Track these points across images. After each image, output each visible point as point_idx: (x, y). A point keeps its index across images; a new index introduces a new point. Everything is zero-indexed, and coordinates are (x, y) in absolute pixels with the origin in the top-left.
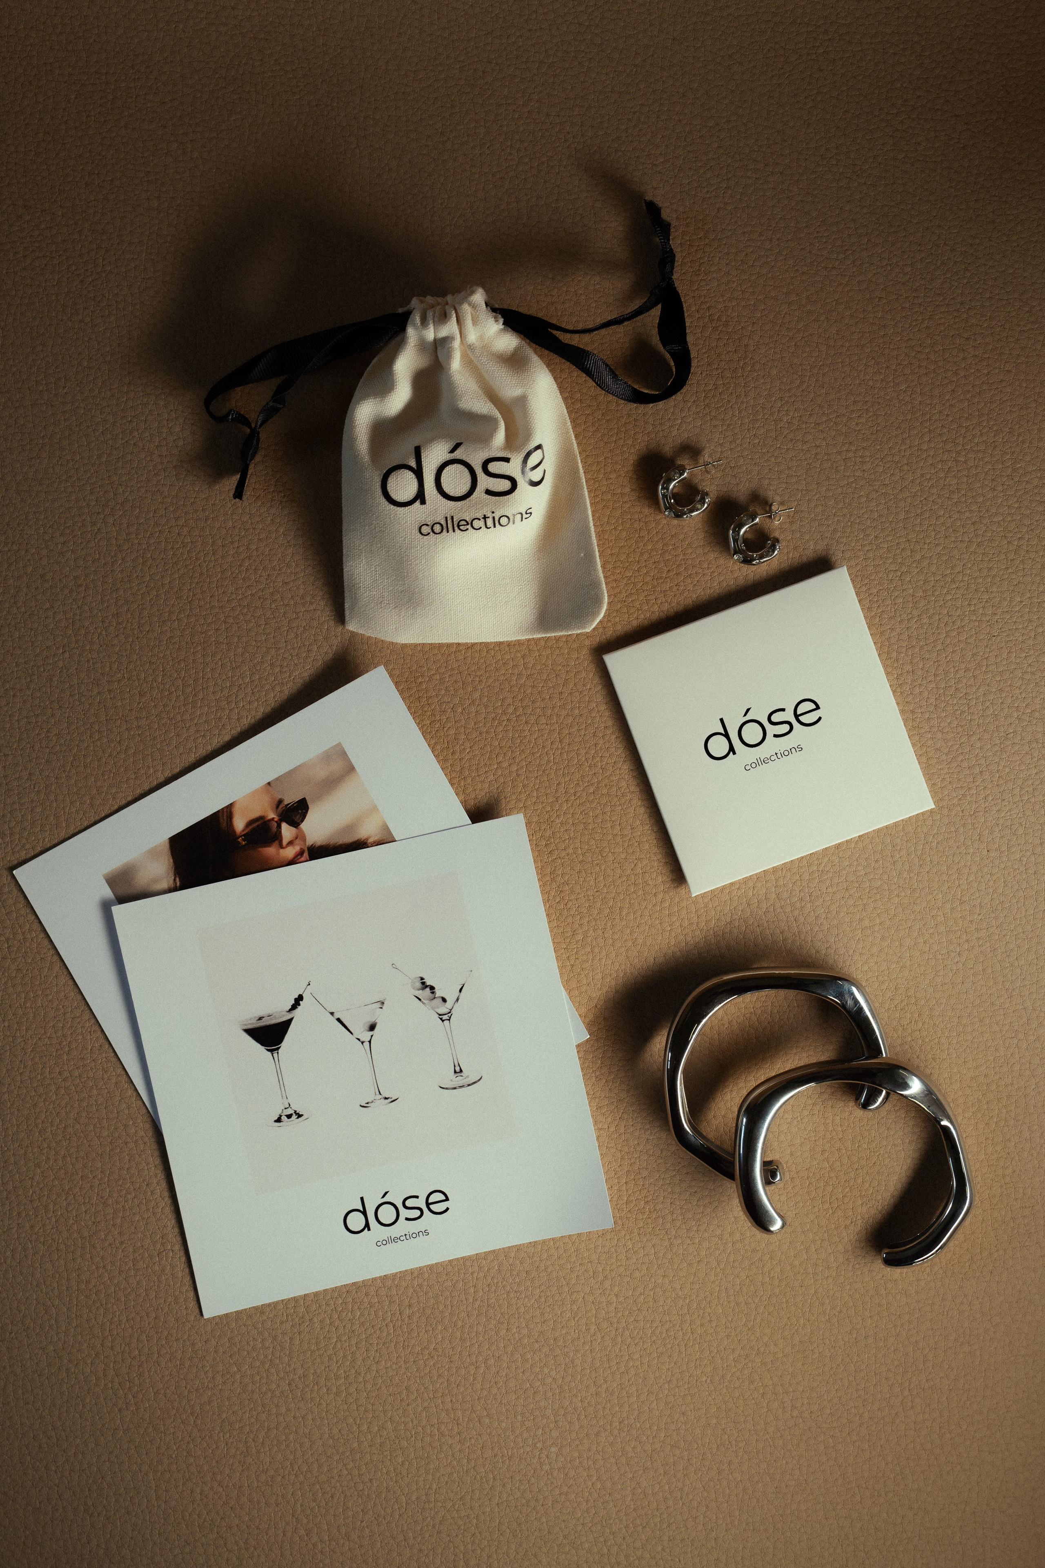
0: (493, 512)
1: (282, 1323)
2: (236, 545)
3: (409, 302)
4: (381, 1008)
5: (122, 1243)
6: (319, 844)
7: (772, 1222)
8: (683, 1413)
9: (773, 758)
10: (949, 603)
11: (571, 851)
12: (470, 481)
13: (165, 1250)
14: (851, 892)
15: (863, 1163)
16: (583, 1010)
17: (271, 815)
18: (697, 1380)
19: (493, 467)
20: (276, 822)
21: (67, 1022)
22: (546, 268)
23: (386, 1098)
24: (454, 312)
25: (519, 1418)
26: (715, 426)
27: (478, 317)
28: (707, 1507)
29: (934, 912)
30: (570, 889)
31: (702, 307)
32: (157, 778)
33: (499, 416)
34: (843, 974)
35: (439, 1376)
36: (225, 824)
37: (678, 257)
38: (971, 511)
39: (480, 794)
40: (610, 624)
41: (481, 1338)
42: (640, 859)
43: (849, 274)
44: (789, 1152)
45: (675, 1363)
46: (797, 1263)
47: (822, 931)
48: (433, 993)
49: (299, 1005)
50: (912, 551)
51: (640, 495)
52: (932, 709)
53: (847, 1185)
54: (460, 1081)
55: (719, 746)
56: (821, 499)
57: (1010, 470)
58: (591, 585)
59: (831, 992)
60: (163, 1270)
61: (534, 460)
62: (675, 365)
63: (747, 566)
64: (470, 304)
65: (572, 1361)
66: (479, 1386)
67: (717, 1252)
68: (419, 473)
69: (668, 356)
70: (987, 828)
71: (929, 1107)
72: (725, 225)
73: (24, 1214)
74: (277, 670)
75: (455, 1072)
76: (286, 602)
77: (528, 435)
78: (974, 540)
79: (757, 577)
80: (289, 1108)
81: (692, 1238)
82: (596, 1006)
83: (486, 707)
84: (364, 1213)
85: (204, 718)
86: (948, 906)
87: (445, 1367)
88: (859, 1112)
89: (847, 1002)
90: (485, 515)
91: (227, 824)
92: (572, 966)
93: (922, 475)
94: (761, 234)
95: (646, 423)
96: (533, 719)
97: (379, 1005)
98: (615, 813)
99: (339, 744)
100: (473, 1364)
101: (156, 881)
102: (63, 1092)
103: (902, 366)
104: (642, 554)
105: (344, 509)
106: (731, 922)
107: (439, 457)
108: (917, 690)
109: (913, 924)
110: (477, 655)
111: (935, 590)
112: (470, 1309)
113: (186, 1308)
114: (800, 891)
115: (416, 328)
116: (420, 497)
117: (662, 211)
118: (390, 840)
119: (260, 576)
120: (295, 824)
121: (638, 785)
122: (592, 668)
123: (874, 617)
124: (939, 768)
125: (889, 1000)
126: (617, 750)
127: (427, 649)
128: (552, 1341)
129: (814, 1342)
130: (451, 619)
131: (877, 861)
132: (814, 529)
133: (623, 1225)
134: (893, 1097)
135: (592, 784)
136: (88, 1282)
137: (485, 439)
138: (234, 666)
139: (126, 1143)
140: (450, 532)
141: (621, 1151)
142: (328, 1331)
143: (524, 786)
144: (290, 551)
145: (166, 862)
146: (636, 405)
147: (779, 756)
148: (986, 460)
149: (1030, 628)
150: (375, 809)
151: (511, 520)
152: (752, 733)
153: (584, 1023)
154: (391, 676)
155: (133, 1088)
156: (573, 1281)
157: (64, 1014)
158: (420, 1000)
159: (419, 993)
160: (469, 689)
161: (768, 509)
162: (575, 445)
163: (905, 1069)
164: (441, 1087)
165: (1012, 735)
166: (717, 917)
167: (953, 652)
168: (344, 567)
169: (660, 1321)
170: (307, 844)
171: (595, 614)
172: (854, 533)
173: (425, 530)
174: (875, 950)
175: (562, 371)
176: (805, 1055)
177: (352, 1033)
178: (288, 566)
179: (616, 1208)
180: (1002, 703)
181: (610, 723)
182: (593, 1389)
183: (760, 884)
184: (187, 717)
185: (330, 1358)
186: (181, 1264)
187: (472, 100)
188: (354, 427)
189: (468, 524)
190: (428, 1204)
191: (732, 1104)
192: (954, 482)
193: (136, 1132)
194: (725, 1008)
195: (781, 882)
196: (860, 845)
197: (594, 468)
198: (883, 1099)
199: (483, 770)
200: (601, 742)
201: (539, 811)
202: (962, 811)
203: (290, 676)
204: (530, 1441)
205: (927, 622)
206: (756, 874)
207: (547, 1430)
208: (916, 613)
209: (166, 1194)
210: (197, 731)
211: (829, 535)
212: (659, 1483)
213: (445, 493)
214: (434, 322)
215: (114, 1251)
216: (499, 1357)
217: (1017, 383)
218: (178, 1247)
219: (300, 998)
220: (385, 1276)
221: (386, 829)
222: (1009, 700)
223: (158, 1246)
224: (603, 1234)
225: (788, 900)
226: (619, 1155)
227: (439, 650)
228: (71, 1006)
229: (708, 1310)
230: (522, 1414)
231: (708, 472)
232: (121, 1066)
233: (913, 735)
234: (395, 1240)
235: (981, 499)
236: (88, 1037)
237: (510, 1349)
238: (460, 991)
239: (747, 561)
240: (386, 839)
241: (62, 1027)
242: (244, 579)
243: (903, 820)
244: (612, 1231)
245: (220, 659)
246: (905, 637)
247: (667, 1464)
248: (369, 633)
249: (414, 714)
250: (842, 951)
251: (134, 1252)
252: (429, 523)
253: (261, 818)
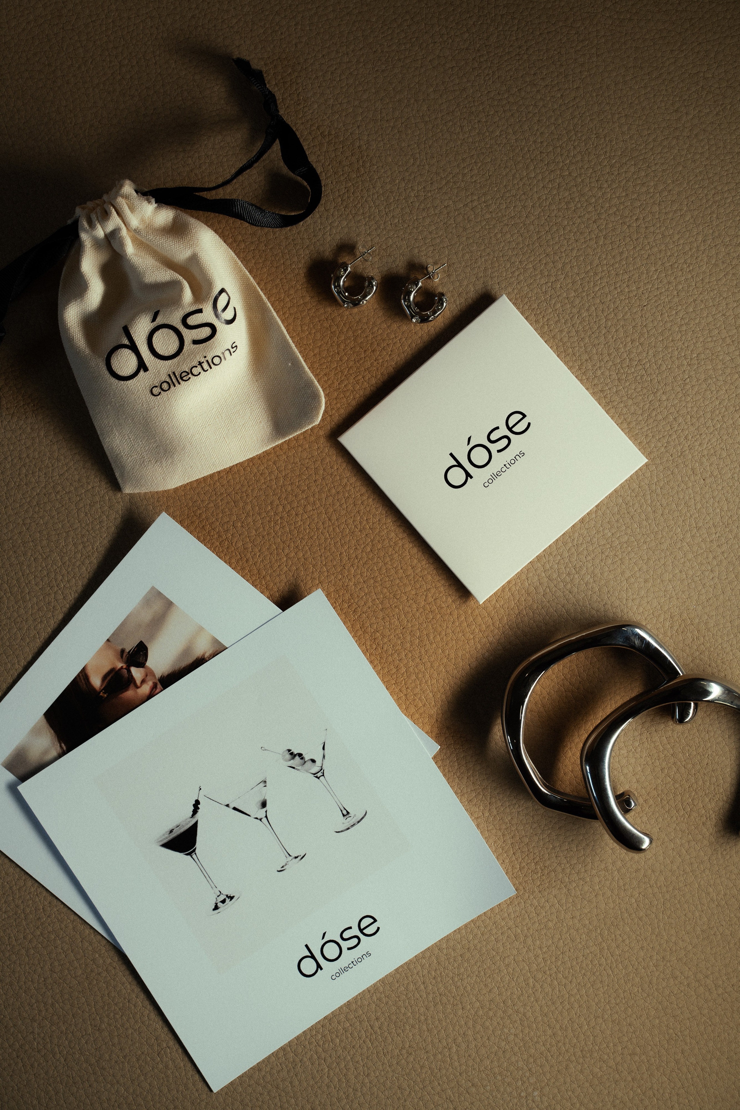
0: (205, 357)
1: (279, 1072)
2: (10, 459)
3: (74, 213)
4: (265, 786)
5: (125, 1057)
6: (166, 674)
7: (641, 842)
8: (630, 1025)
9: (503, 470)
10: (599, 293)
11: (370, 604)
12: (177, 339)
13: (162, 1049)
14: (607, 554)
15: (698, 767)
16: (428, 728)
17: (120, 665)
18: (630, 993)
19: (192, 321)
20: (125, 669)
21: (15, 894)
22: (175, 145)
23: (296, 858)
24: (112, 207)
25: (499, 1078)
26: (359, 221)
27: (133, 204)
28: (678, 1095)
29: (679, 545)
30: (381, 635)
31: (312, 129)
32: (16, 670)
33: (181, 278)
34: (625, 621)
35: (422, 1067)
36: (85, 686)
37: (278, 96)
38: (589, 213)
39: (281, 585)
40: (334, 411)
41: (444, 1024)
42: (428, 590)
43: (420, 58)
44: (635, 780)
45: (608, 986)
46: (675, 867)
47: (595, 593)
48: (302, 758)
49: (199, 808)
50: (553, 263)
51: (320, 299)
52: (616, 382)
53: (692, 790)
54: (350, 821)
55: (457, 476)
56: (466, 248)
57: (608, 167)
58: (306, 386)
59: (619, 639)
60: (167, 1067)
61: (222, 302)
62: (308, 184)
63: (426, 324)
64: (123, 197)
65: (524, 1015)
66: (456, 1064)
67: (608, 883)
68: (133, 347)
69: (299, 179)
70: (696, 462)
71: (732, 702)
72: (306, 55)
73: (36, 1064)
74: (80, 547)
75: (344, 815)
76: (67, 490)
77: (210, 284)
78: (601, 234)
79: (438, 329)
80: (221, 895)
81: (583, 879)
82: (437, 720)
83: (259, 514)
84: (313, 957)
85: (36, 608)
86: (689, 535)
87: (423, 1058)
88: (680, 727)
89: (634, 643)
90: (199, 362)
91: (87, 686)
92: (406, 695)
93: (539, 198)
94: (337, 52)
95: (302, 239)
96: (301, 510)
97: (262, 785)
98: (394, 561)
99: (153, 588)
100: (445, 1047)
101: (46, 752)
102: (32, 952)
103: (490, 117)
104: (339, 346)
105: (86, 398)
106: (519, 613)
107: (145, 329)
108: (599, 373)
109: (665, 561)
110: (237, 476)
111: (584, 287)
112: (426, 1003)
113: (197, 1090)
114: (565, 568)
115: (87, 232)
116: (142, 366)
117: (251, 63)
118: (223, 649)
119: (39, 477)
120: (141, 664)
121: (404, 531)
122: (333, 452)
123: (543, 327)
124: (640, 428)
125: (670, 628)
126: (378, 510)
127: (195, 485)
128: (502, 1004)
129: (713, 927)
130: (204, 455)
131: (617, 521)
132: (468, 275)
133: (524, 889)
134: (701, 705)
135: (368, 544)
136: (109, 1100)
137: (176, 301)
138: (45, 557)
139: (99, 974)
140: (176, 385)
141: (500, 829)
142: (319, 1065)
143: (314, 566)
144: (55, 447)
145: (49, 734)
146: (289, 228)
147: (508, 466)
148: (586, 167)
149: (672, 288)
150: (201, 629)
151: (222, 358)
152: (480, 456)
153: (432, 738)
154: (174, 518)
155: (89, 927)
156: (502, 949)
157: (11, 888)
158: (294, 768)
159: (292, 763)
160: (241, 504)
161: (425, 272)
162: (252, 279)
163: (703, 680)
164: (337, 832)
165: (688, 379)
166: (507, 613)
167: (616, 331)
168: (103, 445)
169: (583, 956)
170: (157, 678)
171: (318, 407)
172: (502, 265)
173: (156, 391)
174: (643, 593)
175: (219, 222)
176: (618, 697)
177: (249, 816)
178: (58, 460)
179: (513, 877)
180: (671, 357)
181: (363, 490)
182: (549, 1032)
183: (531, 575)
184: (22, 611)
185: (328, 1087)
186: (178, 1054)
187: (63, 28)
188: (68, 329)
189: (188, 374)
190: (361, 931)
191: (575, 758)
192: (567, 194)
193: (104, 961)
194: (541, 683)
195: (548, 566)
196: (600, 513)
197: (274, 291)
198: (694, 710)
199: (276, 565)
200: (362, 508)
201: (333, 582)
202: (671, 455)
203: (93, 548)
204: (515, 1093)
205: (587, 314)
206: (525, 567)
207: (525, 1079)
208: (575, 311)
209: (147, 1003)
210: (35, 620)
211: (482, 274)
212: (632, 1089)
213: (161, 355)
214: (99, 222)
215: (121, 1066)
216: (464, 1034)
217: (588, 95)
218: (172, 1043)
219: (197, 802)
220: (348, 1002)
221: (216, 641)
222: (676, 353)
223: (156, 1048)
224: (511, 901)
225: (559, 578)
226: (500, 833)
227: (205, 483)
228: (14, 880)
229: (618, 932)
230: (500, 1074)
231: (366, 261)
232: (72, 913)
233: (609, 409)
234: (345, 969)
235: (594, 200)
236: (37, 900)
237: (470, 1023)
238: (324, 748)
239: (424, 320)
240: (219, 649)
241: (13, 900)
242: (26, 484)
243: (626, 480)
244: (517, 896)
245: (31, 556)
246: (573, 333)
247: (632, 1071)
248: (143, 490)
249: (203, 541)
250: (617, 603)
251: (138, 1060)
252: (157, 385)
253: (112, 670)
